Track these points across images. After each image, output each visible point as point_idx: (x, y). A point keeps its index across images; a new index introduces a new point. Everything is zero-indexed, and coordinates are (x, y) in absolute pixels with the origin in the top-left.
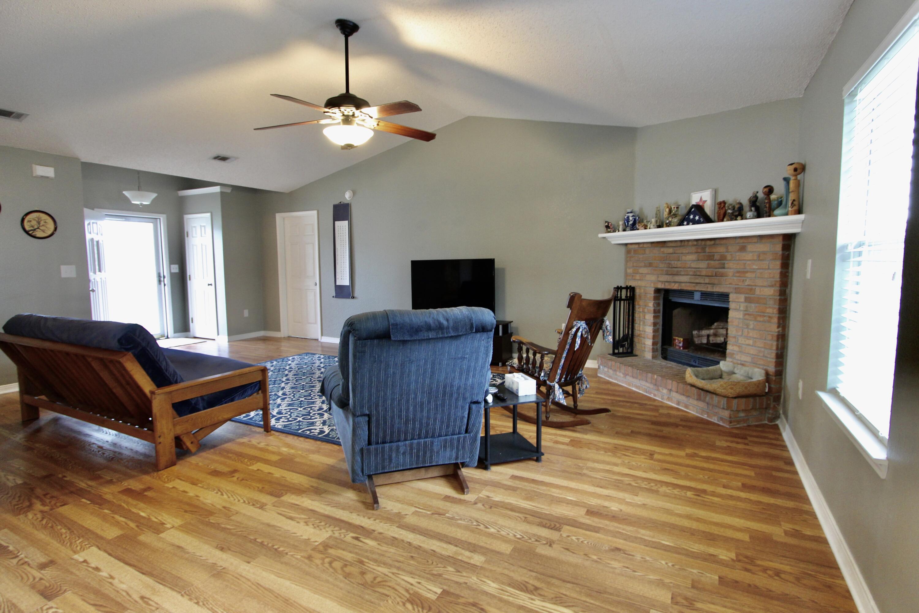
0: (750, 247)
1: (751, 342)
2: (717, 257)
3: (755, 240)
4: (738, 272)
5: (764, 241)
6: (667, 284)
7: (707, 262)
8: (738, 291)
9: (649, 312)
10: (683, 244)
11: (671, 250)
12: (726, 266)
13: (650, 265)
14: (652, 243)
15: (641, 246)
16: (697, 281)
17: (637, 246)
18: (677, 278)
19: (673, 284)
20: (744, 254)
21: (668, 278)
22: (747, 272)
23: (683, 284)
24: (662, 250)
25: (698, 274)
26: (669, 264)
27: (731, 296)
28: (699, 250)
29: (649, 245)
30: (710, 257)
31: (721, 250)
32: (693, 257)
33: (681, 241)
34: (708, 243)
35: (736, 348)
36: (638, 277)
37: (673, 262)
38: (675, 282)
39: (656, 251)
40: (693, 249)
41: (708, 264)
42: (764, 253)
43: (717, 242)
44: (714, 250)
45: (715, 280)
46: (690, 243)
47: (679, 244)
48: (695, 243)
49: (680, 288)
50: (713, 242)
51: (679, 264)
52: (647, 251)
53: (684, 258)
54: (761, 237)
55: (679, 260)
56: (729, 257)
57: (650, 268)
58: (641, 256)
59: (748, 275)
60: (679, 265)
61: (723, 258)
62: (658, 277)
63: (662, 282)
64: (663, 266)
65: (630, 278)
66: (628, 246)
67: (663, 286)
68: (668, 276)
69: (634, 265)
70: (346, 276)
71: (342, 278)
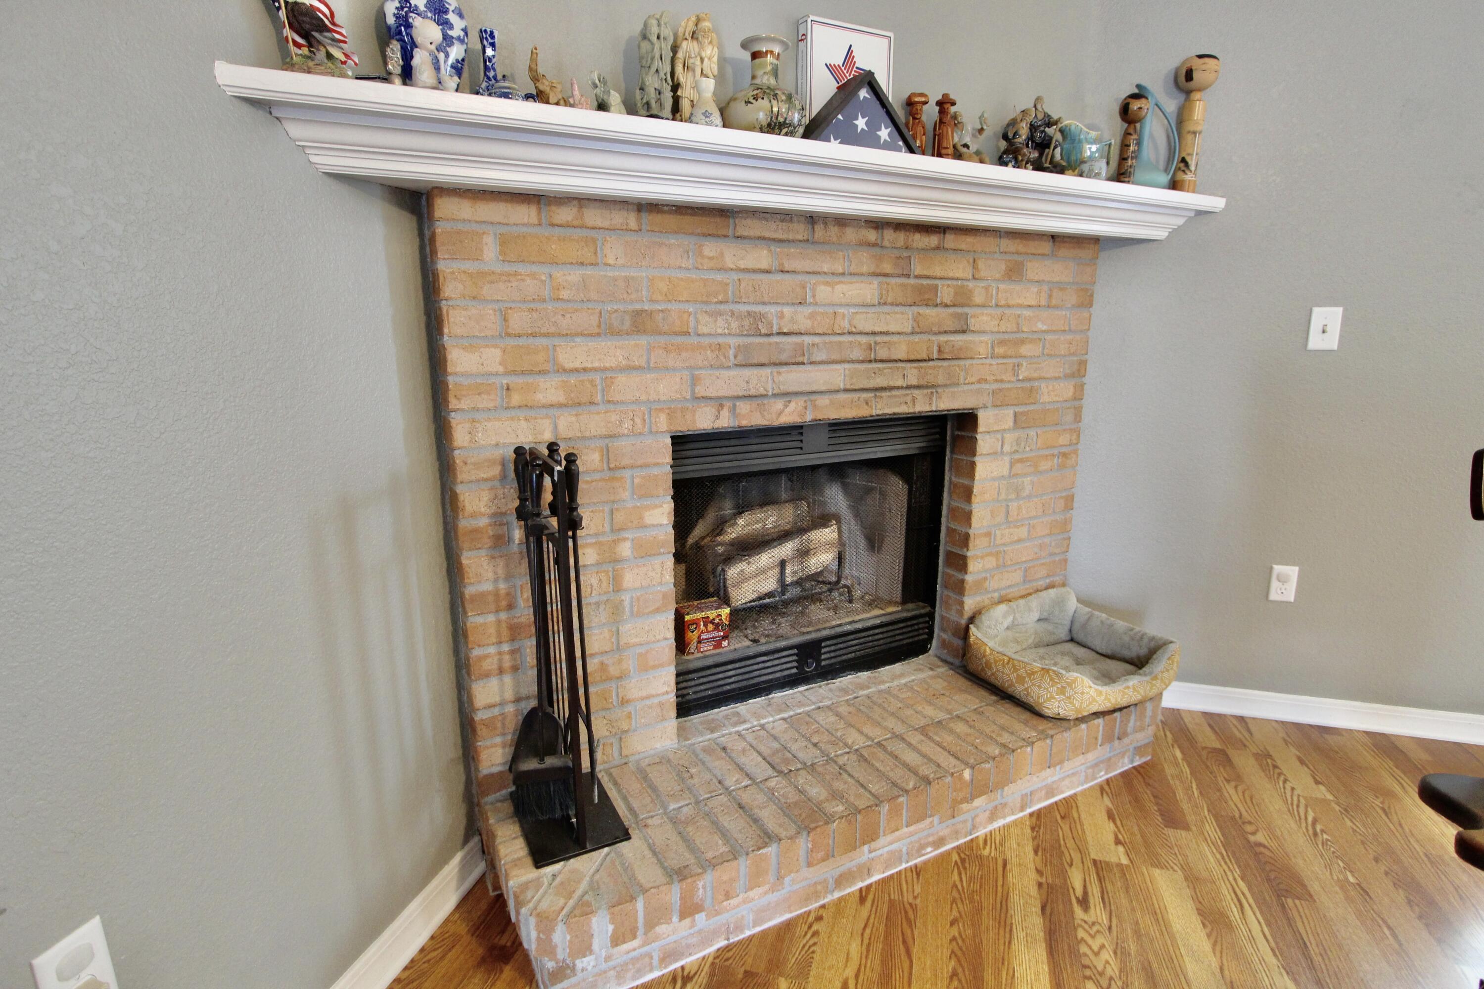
1: (1023, 532)
2: (945, 294)
4: (1002, 343)
5: (1064, 252)
6: (743, 407)
7: (911, 311)
8: (1000, 401)
12: (970, 323)
13: (640, 323)
19: (779, 404)
20: (1017, 287)
22: (1022, 342)
23: (823, 401)
24: (711, 248)
25: (883, 354)
26: (755, 317)
27: (982, 416)
28: (887, 268)
29: (632, 220)
32: (868, 290)
34: (919, 240)
35: (991, 562)
37: (772, 310)
38: (788, 395)
41: (917, 318)
43: (950, 240)
45: (937, 373)
48: (872, 235)
50: (933, 240)
53: (824, 292)
54: (1055, 238)
55: (801, 302)
56: (978, 299)
57: (643, 341)
58: (574, 275)
59: (1025, 350)
60: (804, 324)
61: (962, 299)
62: (695, 381)
63: (719, 402)
64: (720, 326)
65: (484, 402)
66: (444, 208)
67: (725, 422)
68: (747, 372)
69: (519, 321)
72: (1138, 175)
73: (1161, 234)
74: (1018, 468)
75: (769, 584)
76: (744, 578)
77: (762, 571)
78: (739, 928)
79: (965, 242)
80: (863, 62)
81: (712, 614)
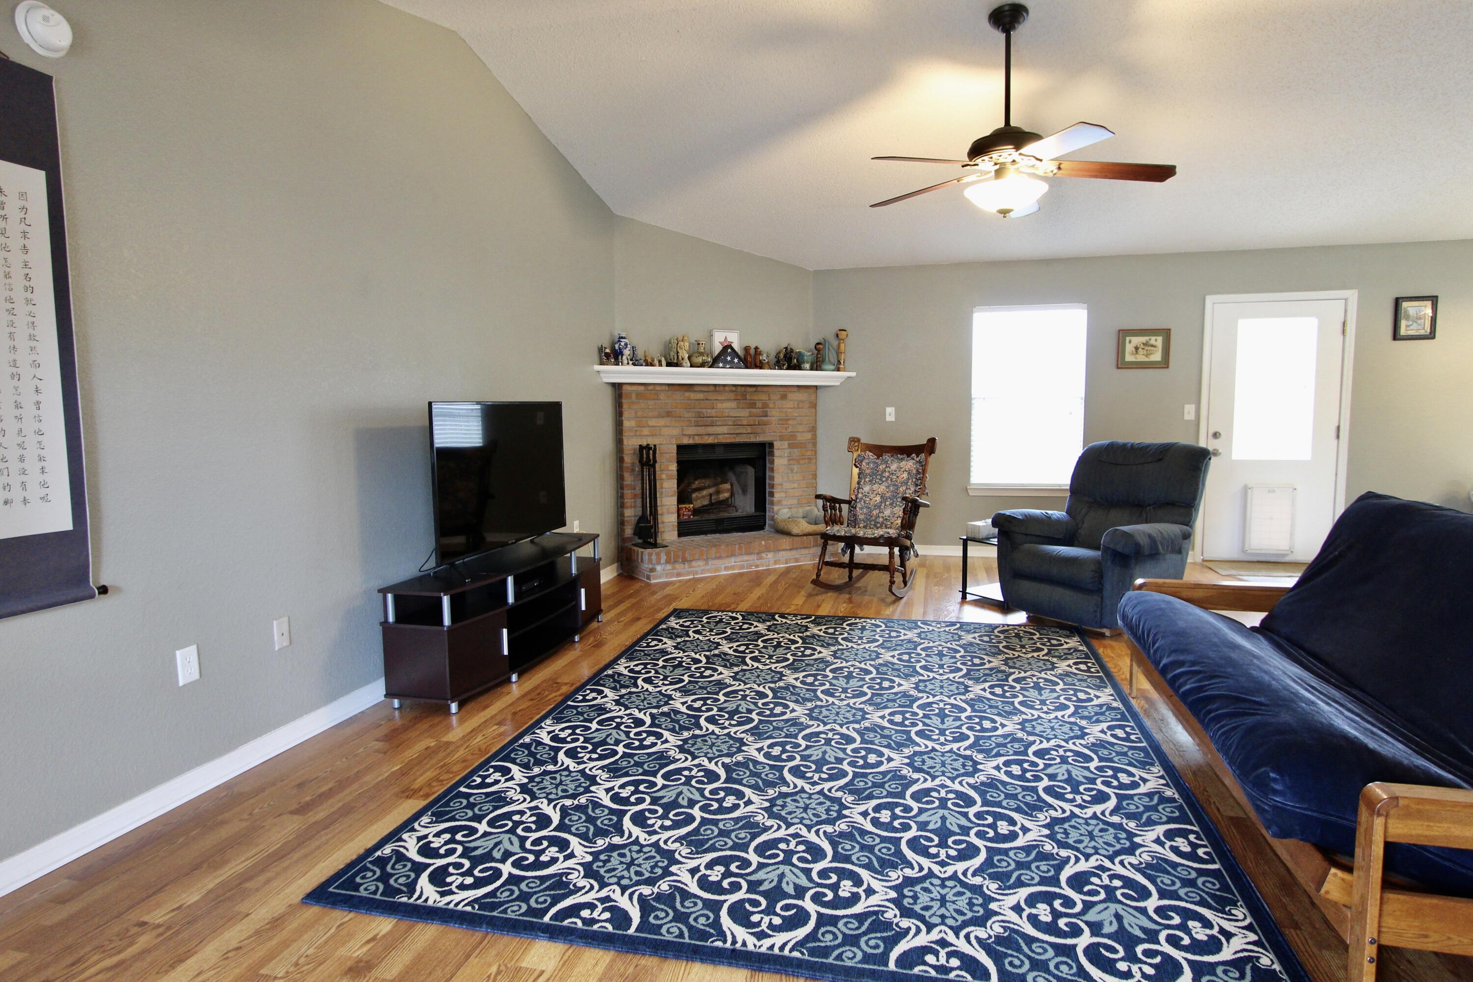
0: (791, 396)
1: (796, 485)
2: (759, 405)
3: (795, 389)
4: (781, 420)
5: (802, 390)
6: (696, 438)
7: (748, 410)
8: (782, 438)
9: (669, 478)
10: (718, 388)
11: (701, 396)
12: (769, 414)
13: (669, 414)
14: (669, 385)
15: (651, 388)
16: (738, 431)
17: (642, 388)
18: (711, 430)
19: (707, 437)
20: (784, 402)
21: (701, 430)
22: (789, 420)
23: (720, 437)
24: (687, 394)
25: (739, 423)
26: (700, 413)
27: (775, 443)
28: (739, 398)
29: (667, 388)
30: (752, 405)
31: (764, 397)
32: (733, 404)
33: (715, 385)
34: (749, 389)
35: (783, 495)
36: (646, 431)
37: (704, 410)
38: (709, 435)
39: (678, 396)
40: (732, 396)
41: (750, 412)
42: (803, 402)
43: (759, 389)
44: (755, 398)
45: (758, 429)
46: (727, 388)
47: (712, 388)
48: (734, 389)
49: (716, 441)
50: (754, 389)
51: (713, 412)
52: (662, 396)
53: (719, 405)
54: (798, 386)
55: (713, 408)
56: (771, 405)
57: (669, 419)
58: (653, 403)
59: (790, 422)
60: (714, 414)
61: (765, 406)
62: (683, 430)
63: (689, 436)
64: (690, 415)
65: (631, 434)
66: (625, 387)
67: (691, 442)
68: (699, 428)
69: (639, 414)
70: (41, 478)
71: (16, 494)
72: (825, 367)
73: (838, 384)
74: (792, 462)
75: (706, 502)
76: (697, 498)
77: (703, 497)
78: (697, 574)
79: (765, 389)
80: (729, 340)
81: (687, 506)
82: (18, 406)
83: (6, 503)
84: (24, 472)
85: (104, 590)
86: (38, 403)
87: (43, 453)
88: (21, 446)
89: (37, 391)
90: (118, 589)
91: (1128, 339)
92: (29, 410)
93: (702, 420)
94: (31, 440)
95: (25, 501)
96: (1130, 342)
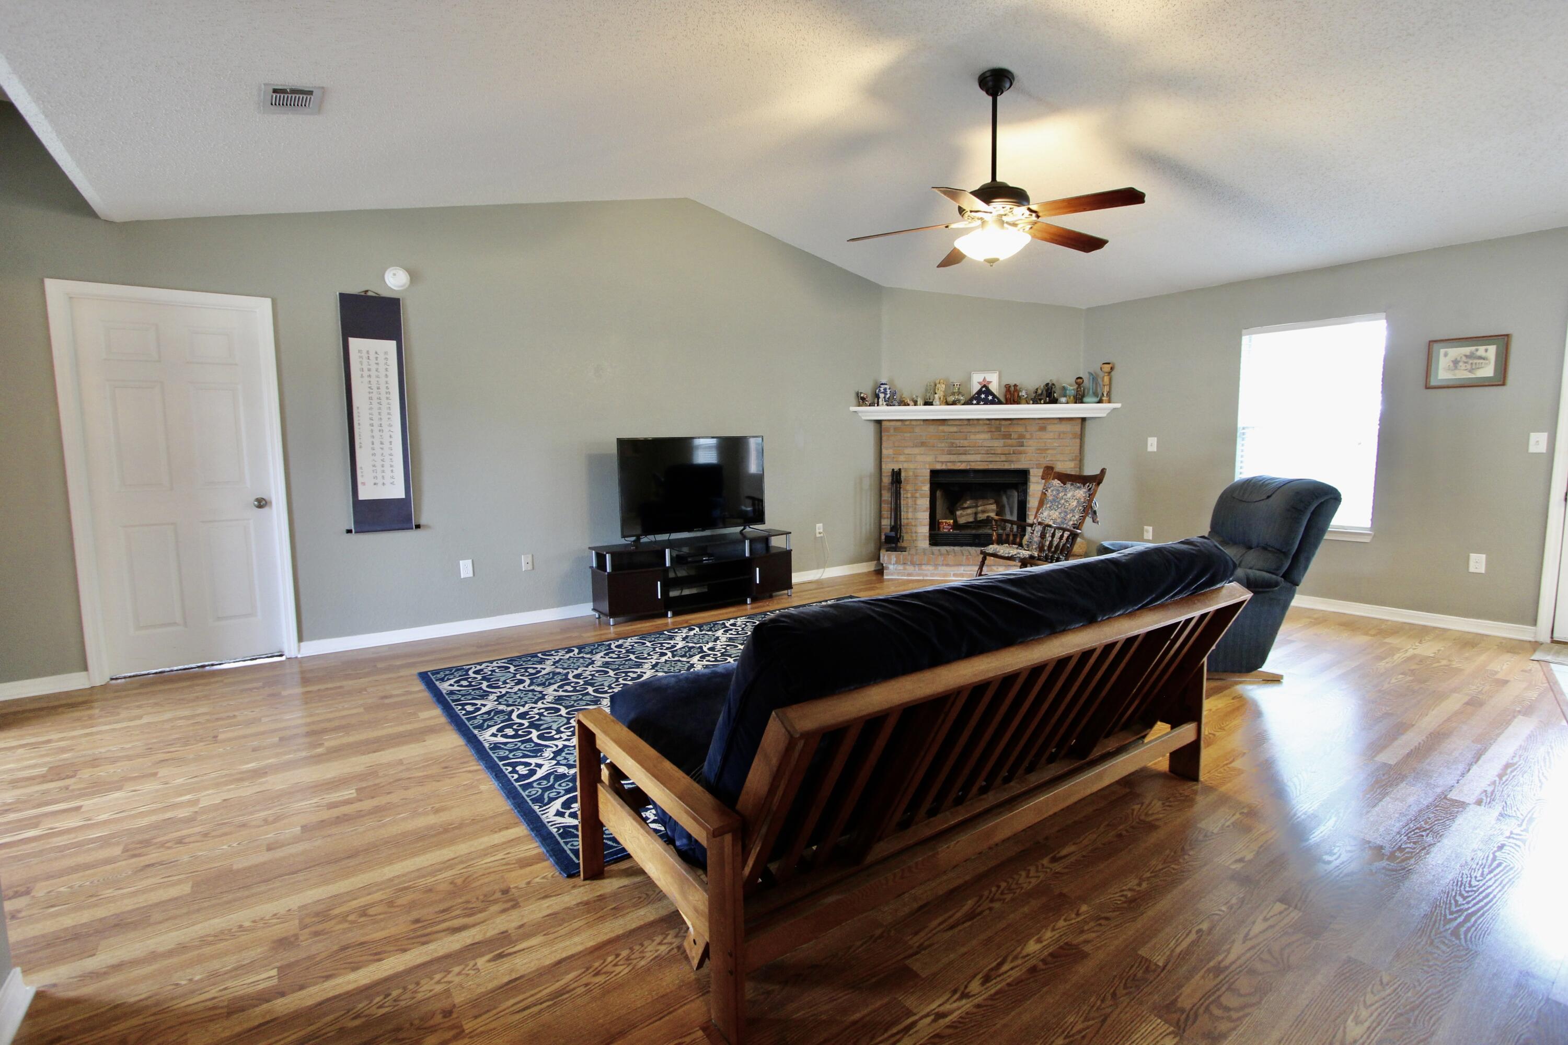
0: (1050, 428)
2: (1014, 436)
3: (1056, 421)
4: (1039, 449)
5: (1063, 422)
6: (950, 464)
7: (1002, 441)
8: (1037, 467)
9: (922, 496)
10: (971, 422)
11: (954, 429)
12: (1025, 444)
13: (923, 444)
14: (924, 420)
15: (907, 423)
16: (991, 459)
17: (899, 424)
18: (963, 458)
19: (959, 464)
21: (953, 458)
22: (1047, 449)
23: (971, 463)
24: (941, 428)
25: (993, 452)
26: (953, 443)
27: (1032, 471)
28: (993, 430)
29: (922, 423)
30: (1007, 436)
31: (1020, 429)
32: (988, 436)
33: (969, 420)
34: (1003, 422)
36: (902, 458)
37: (958, 441)
38: (962, 462)
39: (932, 429)
40: (986, 428)
41: (1004, 443)
42: (1064, 433)
43: (1015, 422)
44: (1011, 430)
45: (1014, 458)
46: (981, 422)
47: (966, 422)
48: (988, 422)
49: (968, 468)
50: (1009, 422)
51: (965, 443)
52: (917, 430)
53: (972, 437)
54: (1061, 419)
55: (966, 439)
56: (1028, 436)
57: (924, 448)
58: (908, 435)
59: (1049, 452)
61: (1021, 437)
62: (936, 458)
63: (942, 462)
64: (943, 445)
65: (889, 460)
66: (884, 423)
67: (944, 467)
68: (951, 456)
69: (896, 445)
70: (392, 474)
71: (380, 481)
72: (1085, 399)
73: (1104, 415)
75: (971, 519)
76: (962, 516)
77: (968, 515)
79: (1020, 422)
80: (988, 380)
81: (948, 521)
82: (382, 443)
83: (375, 484)
84: (383, 471)
85: (418, 527)
86: (391, 442)
87: (392, 463)
88: (383, 460)
89: (391, 437)
90: (427, 527)
91: (1442, 351)
92: (387, 445)
93: (954, 449)
94: (387, 458)
95: (384, 484)
96: (1446, 355)
